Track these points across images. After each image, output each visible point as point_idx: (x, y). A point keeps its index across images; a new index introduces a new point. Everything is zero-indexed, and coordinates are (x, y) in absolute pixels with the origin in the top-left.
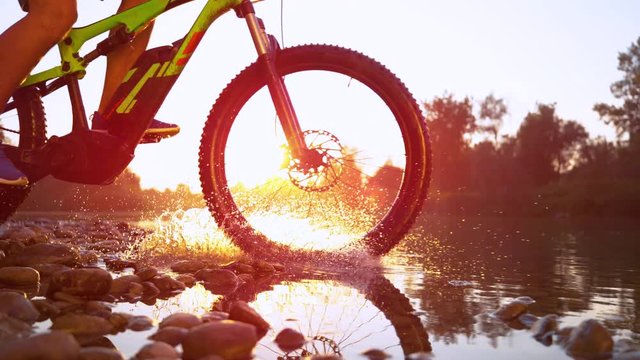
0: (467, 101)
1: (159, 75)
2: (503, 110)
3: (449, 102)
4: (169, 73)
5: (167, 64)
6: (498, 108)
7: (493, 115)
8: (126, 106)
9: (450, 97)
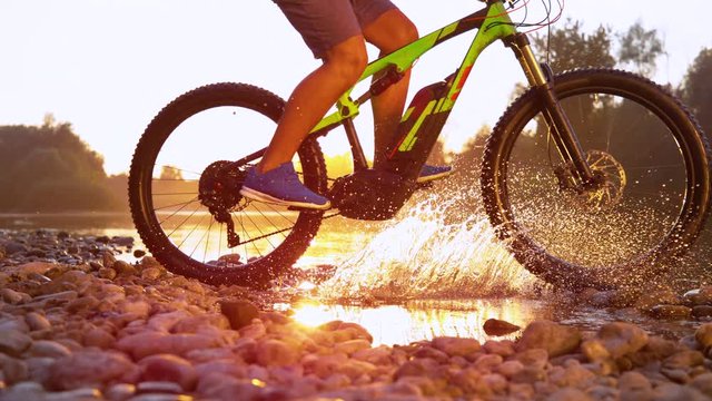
0: (601, 35)
1: (436, 111)
2: (657, 48)
3: (575, 37)
4: (445, 109)
5: (442, 100)
6: (648, 44)
7: (641, 57)
8: (408, 143)
9: (576, 28)
